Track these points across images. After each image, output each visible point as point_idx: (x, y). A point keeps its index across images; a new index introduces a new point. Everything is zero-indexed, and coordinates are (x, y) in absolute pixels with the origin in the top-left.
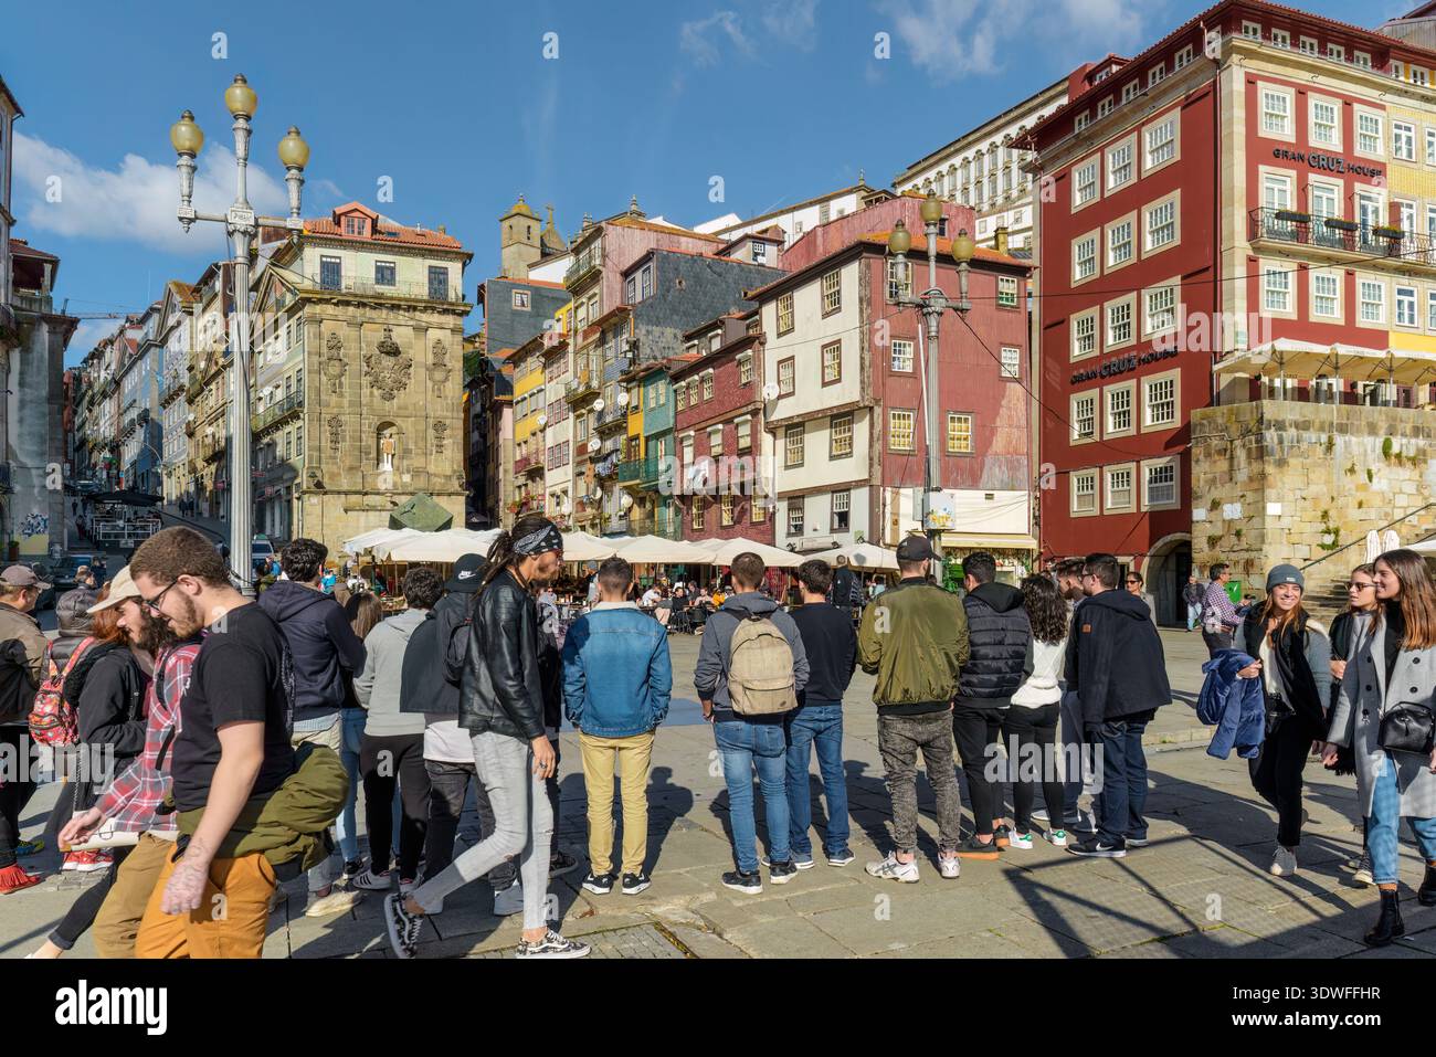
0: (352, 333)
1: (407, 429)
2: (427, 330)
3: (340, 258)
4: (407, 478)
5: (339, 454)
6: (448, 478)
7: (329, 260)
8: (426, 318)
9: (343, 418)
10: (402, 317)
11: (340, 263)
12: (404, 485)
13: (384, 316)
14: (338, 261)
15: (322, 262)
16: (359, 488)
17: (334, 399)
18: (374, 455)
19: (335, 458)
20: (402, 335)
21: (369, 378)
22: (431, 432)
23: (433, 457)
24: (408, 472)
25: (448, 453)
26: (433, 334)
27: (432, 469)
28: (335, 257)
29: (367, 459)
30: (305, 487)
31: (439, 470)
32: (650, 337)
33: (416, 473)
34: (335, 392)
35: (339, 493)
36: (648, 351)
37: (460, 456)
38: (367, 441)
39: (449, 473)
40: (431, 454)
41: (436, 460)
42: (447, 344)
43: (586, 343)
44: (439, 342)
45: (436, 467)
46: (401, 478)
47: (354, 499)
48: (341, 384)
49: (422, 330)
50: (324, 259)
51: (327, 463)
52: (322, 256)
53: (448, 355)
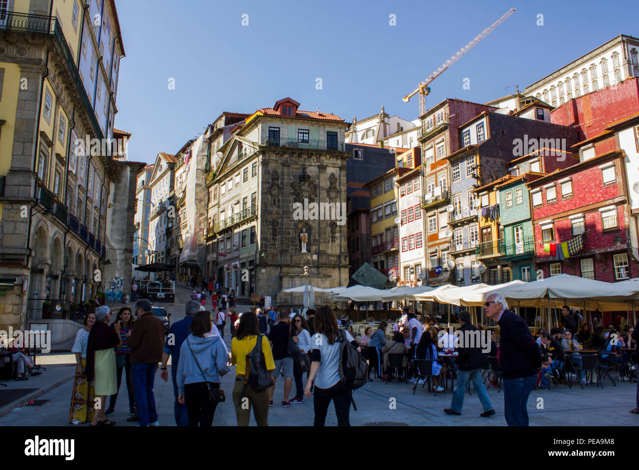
0: (286, 170)
1: (315, 227)
2: (326, 168)
3: (279, 128)
4: (315, 257)
5: (277, 243)
6: (339, 257)
7: (273, 129)
8: (325, 160)
9: (280, 221)
10: (313, 161)
11: (279, 131)
12: (314, 261)
13: (303, 160)
14: (278, 129)
15: (270, 131)
16: (289, 263)
17: (275, 209)
18: (297, 243)
19: (275, 245)
20: (312, 170)
21: (294, 197)
22: (329, 229)
23: (330, 244)
24: (316, 253)
25: (338, 241)
26: (330, 170)
27: (329, 251)
28: (277, 128)
29: (293, 245)
30: (258, 262)
31: (333, 252)
32: (488, 164)
33: (319, 253)
34: (275, 204)
35: (277, 266)
36: (488, 173)
37: (345, 243)
38: (292, 234)
39: (338, 254)
40: (329, 242)
41: (332, 246)
42: (337, 176)
43: (434, 171)
44: (333, 175)
45: (332, 250)
46: (312, 257)
47: (285, 270)
48: (279, 200)
49: (322, 168)
50: (271, 129)
51: (271, 248)
52: (270, 127)
53: (338, 184)
